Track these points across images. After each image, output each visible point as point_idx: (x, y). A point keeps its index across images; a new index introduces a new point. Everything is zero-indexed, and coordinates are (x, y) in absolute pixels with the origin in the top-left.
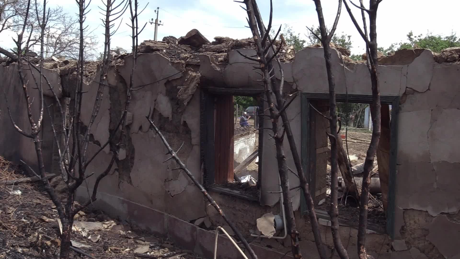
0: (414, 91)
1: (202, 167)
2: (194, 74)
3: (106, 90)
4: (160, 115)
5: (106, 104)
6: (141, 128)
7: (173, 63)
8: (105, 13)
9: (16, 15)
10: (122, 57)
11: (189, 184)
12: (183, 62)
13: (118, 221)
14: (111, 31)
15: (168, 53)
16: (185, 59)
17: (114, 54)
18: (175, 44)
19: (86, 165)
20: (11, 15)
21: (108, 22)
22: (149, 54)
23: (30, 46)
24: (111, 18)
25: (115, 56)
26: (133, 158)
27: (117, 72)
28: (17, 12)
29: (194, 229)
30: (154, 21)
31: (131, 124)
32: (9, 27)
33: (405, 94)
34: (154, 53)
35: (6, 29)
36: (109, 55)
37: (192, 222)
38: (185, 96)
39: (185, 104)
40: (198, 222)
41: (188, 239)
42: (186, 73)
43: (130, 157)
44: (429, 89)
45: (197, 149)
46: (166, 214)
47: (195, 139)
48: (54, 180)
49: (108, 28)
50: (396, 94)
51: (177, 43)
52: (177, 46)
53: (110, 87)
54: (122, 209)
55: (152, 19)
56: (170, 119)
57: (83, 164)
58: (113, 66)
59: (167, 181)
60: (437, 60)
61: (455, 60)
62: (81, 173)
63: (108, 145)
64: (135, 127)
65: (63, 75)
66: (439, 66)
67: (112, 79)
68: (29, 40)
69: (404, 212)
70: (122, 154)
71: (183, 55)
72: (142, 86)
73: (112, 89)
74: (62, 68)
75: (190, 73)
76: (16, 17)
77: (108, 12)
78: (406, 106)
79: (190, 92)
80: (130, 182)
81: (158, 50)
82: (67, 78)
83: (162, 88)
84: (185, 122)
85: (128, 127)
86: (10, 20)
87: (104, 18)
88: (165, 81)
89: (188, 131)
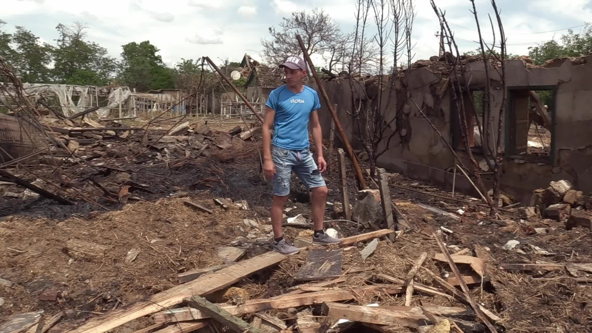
0: (563, 82)
1: (452, 135)
2: (445, 79)
3: (394, 93)
4: (427, 106)
5: (394, 101)
6: (415, 115)
7: (434, 73)
8: (394, 48)
9: (321, 40)
10: (404, 71)
11: (444, 146)
12: (440, 72)
13: (401, 173)
14: (397, 58)
15: (431, 67)
16: (441, 70)
17: (399, 69)
18: (437, 61)
19: (383, 131)
20: (318, 41)
21: (395, 53)
22: (420, 69)
23: (333, 65)
24: (397, 51)
25: (400, 71)
26: (411, 134)
27: (401, 81)
28: (322, 38)
29: (446, 173)
30: (440, 34)
31: (410, 113)
32: (316, 51)
33: (559, 84)
34: (423, 68)
35: (314, 52)
36: (396, 71)
37: (446, 170)
38: (440, 93)
39: (440, 97)
40: (449, 169)
41: (442, 180)
42: (441, 79)
43: (409, 134)
44: (570, 80)
45: (448, 125)
46: (430, 167)
47: (447, 119)
48: (361, 154)
49: (395, 56)
50: (554, 84)
51: (438, 60)
52: (438, 62)
53: (396, 90)
54: (403, 167)
55: (438, 32)
56: (433, 108)
57: (382, 130)
58: (398, 77)
59: (431, 146)
60: (574, 63)
61: (582, 63)
62: (381, 134)
63: (395, 119)
64: (412, 115)
65: (367, 85)
66: (575, 67)
67: (398, 86)
68: (332, 61)
69: (559, 151)
70: (404, 132)
71: (441, 68)
72: (416, 89)
73: (398, 92)
74: (367, 80)
75: (443, 79)
76: (322, 42)
77: (396, 47)
78: (560, 91)
79: (443, 90)
80: (409, 150)
81: (425, 66)
82: (370, 87)
83: (428, 89)
84: (441, 109)
85: (407, 115)
86: (317, 46)
87: (394, 51)
88: (430, 85)
89: (443, 115)
